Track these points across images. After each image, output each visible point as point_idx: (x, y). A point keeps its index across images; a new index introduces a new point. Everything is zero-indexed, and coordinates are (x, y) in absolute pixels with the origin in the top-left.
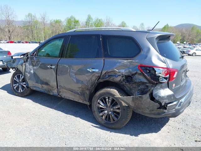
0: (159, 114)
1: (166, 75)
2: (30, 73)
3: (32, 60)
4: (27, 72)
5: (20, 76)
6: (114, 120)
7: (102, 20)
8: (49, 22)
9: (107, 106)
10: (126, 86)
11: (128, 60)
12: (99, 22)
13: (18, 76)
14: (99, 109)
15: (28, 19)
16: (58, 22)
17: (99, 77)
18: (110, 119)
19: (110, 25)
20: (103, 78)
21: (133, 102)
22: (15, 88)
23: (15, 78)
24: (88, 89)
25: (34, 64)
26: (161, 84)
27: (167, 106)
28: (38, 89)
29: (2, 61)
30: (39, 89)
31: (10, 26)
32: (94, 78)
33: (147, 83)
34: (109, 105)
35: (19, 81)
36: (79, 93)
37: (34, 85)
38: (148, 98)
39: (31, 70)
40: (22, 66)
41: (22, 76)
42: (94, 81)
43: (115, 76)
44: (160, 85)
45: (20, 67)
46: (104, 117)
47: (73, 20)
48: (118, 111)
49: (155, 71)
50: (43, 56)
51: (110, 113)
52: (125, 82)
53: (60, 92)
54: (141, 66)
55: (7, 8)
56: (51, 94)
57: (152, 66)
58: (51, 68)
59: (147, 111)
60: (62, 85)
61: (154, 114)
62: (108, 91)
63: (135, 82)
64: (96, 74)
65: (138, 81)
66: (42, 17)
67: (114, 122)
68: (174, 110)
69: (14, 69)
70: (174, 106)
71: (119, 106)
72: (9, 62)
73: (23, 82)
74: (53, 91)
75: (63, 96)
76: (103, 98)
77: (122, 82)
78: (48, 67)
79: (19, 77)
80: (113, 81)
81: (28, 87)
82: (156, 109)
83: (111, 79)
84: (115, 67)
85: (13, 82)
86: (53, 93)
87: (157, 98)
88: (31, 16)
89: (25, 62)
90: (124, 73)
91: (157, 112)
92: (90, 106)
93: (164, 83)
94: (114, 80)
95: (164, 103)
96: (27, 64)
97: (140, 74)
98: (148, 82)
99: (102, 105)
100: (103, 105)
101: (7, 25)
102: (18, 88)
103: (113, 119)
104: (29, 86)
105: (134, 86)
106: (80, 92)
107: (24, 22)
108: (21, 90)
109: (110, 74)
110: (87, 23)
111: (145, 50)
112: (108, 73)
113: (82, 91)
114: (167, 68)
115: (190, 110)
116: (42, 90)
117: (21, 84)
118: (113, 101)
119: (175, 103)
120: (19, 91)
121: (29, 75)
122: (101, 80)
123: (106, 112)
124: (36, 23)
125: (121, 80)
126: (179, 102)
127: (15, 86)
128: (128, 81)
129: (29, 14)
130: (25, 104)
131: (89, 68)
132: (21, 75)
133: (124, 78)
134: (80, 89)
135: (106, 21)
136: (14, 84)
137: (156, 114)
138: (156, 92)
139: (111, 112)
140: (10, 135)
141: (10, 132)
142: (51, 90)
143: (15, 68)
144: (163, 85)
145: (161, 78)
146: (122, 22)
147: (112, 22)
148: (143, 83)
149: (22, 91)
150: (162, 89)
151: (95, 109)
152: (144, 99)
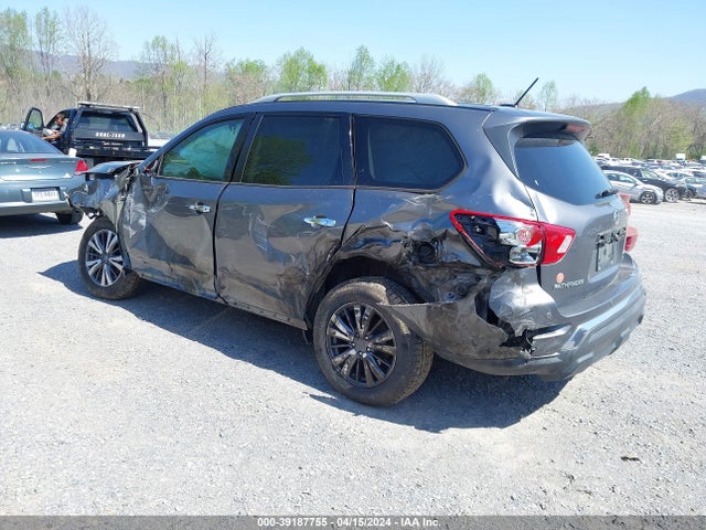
0: (508, 364)
1: (533, 242)
2: (136, 225)
3: (145, 187)
4: (128, 223)
5: (106, 235)
6: (375, 379)
7: (406, 66)
8: (221, 68)
9: (356, 335)
10: (417, 275)
11: (423, 194)
12: (396, 75)
13: (100, 236)
14: (333, 344)
15: (154, 56)
16: (252, 69)
17: (339, 245)
18: (364, 376)
19: (435, 83)
20: (348, 248)
21: (430, 320)
22: (91, 272)
23: (94, 242)
24: (303, 281)
25: (151, 199)
26: (516, 271)
27: (531, 340)
28: (158, 279)
29: (58, 188)
30: (162, 278)
31: (92, 78)
32: (322, 248)
33: (478, 267)
34: (362, 331)
35: (104, 252)
36: (279, 293)
37: (148, 266)
38: (472, 309)
39: (140, 217)
40: (115, 204)
41: (113, 236)
42: (321, 257)
43: (384, 241)
44: (513, 272)
45: (108, 208)
46: (346, 369)
47: (304, 62)
48: (387, 349)
49: (499, 231)
50: (177, 176)
51: (365, 355)
52: (415, 264)
53: (223, 288)
54: (460, 215)
55: (86, 17)
56: (197, 293)
57: (490, 213)
58: (199, 213)
59: (473, 353)
60: (229, 267)
61: (493, 363)
62: (361, 289)
63: (443, 265)
64: (328, 235)
65: (450, 259)
66: (200, 52)
67: (373, 384)
68: (556, 354)
69: (91, 215)
70: (556, 343)
71: (390, 336)
72: (75, 189)
73: (117, 254)
74: (204, 286)
75: (231, 301)
76: (348, 309)
77: (404, 263)
78: (192, 207)
79: (103, 238)
80: (379, 259)
81: (128, 271)
82: (498, 347)
83: (372, 252)
84: (384, 215)
85: (86, 251)
86: (204, 289)
87: (500, 314)
88: (163, 47)
89: (122, 191)
90: (409, 235)
91: (502, 357)
92: (310, 333)
93: (526, 266)
94: (381, 253)
95: (520, 327)
96: (130, 199)
97: (455, 239)
98: (478, 264)
99: (342, 332)
100: (345, 331)
101: (83, 75)
102: (98, 273)
103: (373, 376)
104: (134, 266)
105: (440, 274)
106: (281, 290)
107: (140, 68)
108: (107, 280)
109: (368, 235)
110: (354, 76)
111: (476, 164)
112: (363, 231)
113: (287, 285)
114: (538, 224)
115: (639, 372)
116: (170, 281)
117: (110, 259)
118: (375, 318)
119: (560, 332)
120: (103, 284)
121: (132, 233)
122: (343, 255)
123: (353, 352)
124: (180, 69)
125: (401, 254)
126: (572, 330)
127: (91, 267)
128: (421, 261)
129: (157, 39)
130: (116, 322)
131: (310, 216)
132: (110, 233)
133: (410, 249)
134: (282, 279)
135: (420, 71)
136: (90, 260)
137: (500, 365)
138: (497, 293)
139: (367, 352)
140: (66, 401)
141: (66, 392)
142: (197, 282)
143: (94, 211)
144: (523, 272)
145: (515, 253)
146: (479, 76)
147: (441, 76)
148: (467, 268)
149: (110, 283)
150: (518, 284)
151: (321, 342)
152: (459, 313)
